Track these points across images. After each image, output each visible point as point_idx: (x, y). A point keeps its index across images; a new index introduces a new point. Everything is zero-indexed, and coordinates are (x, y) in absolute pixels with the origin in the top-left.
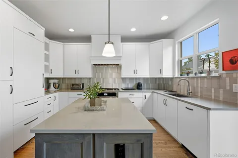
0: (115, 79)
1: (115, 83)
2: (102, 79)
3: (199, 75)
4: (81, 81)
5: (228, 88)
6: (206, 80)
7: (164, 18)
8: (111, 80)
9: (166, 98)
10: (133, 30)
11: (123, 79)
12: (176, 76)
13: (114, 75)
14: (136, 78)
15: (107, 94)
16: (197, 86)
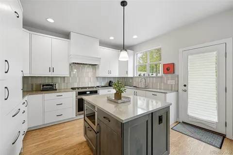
0: (90, 78)
1: (91, 82)
2: (78, 78)
3: (151, 76)
4: (52, 80)
5: (166, 82)
6: (155, 78)
7: (135, 37)
8: (86, 79)
9: (136, 91)
10: (112, 38)
11: (97, 77)
12: (135, 76)
13: (90, 74)
14: (107, 77)
15: (89, 92)
16: (150, 82)
